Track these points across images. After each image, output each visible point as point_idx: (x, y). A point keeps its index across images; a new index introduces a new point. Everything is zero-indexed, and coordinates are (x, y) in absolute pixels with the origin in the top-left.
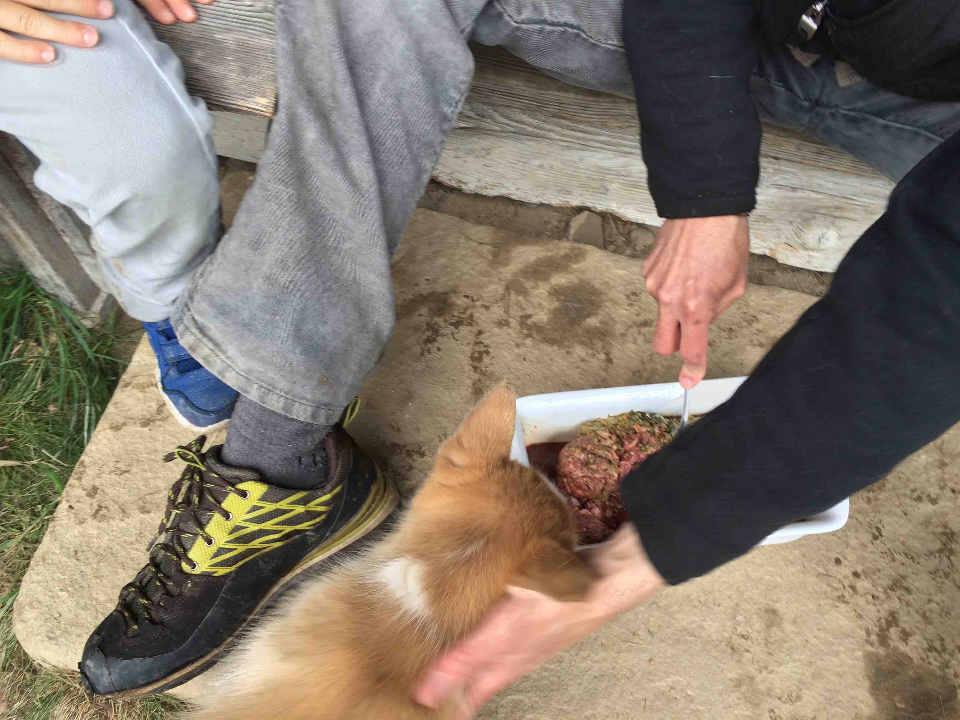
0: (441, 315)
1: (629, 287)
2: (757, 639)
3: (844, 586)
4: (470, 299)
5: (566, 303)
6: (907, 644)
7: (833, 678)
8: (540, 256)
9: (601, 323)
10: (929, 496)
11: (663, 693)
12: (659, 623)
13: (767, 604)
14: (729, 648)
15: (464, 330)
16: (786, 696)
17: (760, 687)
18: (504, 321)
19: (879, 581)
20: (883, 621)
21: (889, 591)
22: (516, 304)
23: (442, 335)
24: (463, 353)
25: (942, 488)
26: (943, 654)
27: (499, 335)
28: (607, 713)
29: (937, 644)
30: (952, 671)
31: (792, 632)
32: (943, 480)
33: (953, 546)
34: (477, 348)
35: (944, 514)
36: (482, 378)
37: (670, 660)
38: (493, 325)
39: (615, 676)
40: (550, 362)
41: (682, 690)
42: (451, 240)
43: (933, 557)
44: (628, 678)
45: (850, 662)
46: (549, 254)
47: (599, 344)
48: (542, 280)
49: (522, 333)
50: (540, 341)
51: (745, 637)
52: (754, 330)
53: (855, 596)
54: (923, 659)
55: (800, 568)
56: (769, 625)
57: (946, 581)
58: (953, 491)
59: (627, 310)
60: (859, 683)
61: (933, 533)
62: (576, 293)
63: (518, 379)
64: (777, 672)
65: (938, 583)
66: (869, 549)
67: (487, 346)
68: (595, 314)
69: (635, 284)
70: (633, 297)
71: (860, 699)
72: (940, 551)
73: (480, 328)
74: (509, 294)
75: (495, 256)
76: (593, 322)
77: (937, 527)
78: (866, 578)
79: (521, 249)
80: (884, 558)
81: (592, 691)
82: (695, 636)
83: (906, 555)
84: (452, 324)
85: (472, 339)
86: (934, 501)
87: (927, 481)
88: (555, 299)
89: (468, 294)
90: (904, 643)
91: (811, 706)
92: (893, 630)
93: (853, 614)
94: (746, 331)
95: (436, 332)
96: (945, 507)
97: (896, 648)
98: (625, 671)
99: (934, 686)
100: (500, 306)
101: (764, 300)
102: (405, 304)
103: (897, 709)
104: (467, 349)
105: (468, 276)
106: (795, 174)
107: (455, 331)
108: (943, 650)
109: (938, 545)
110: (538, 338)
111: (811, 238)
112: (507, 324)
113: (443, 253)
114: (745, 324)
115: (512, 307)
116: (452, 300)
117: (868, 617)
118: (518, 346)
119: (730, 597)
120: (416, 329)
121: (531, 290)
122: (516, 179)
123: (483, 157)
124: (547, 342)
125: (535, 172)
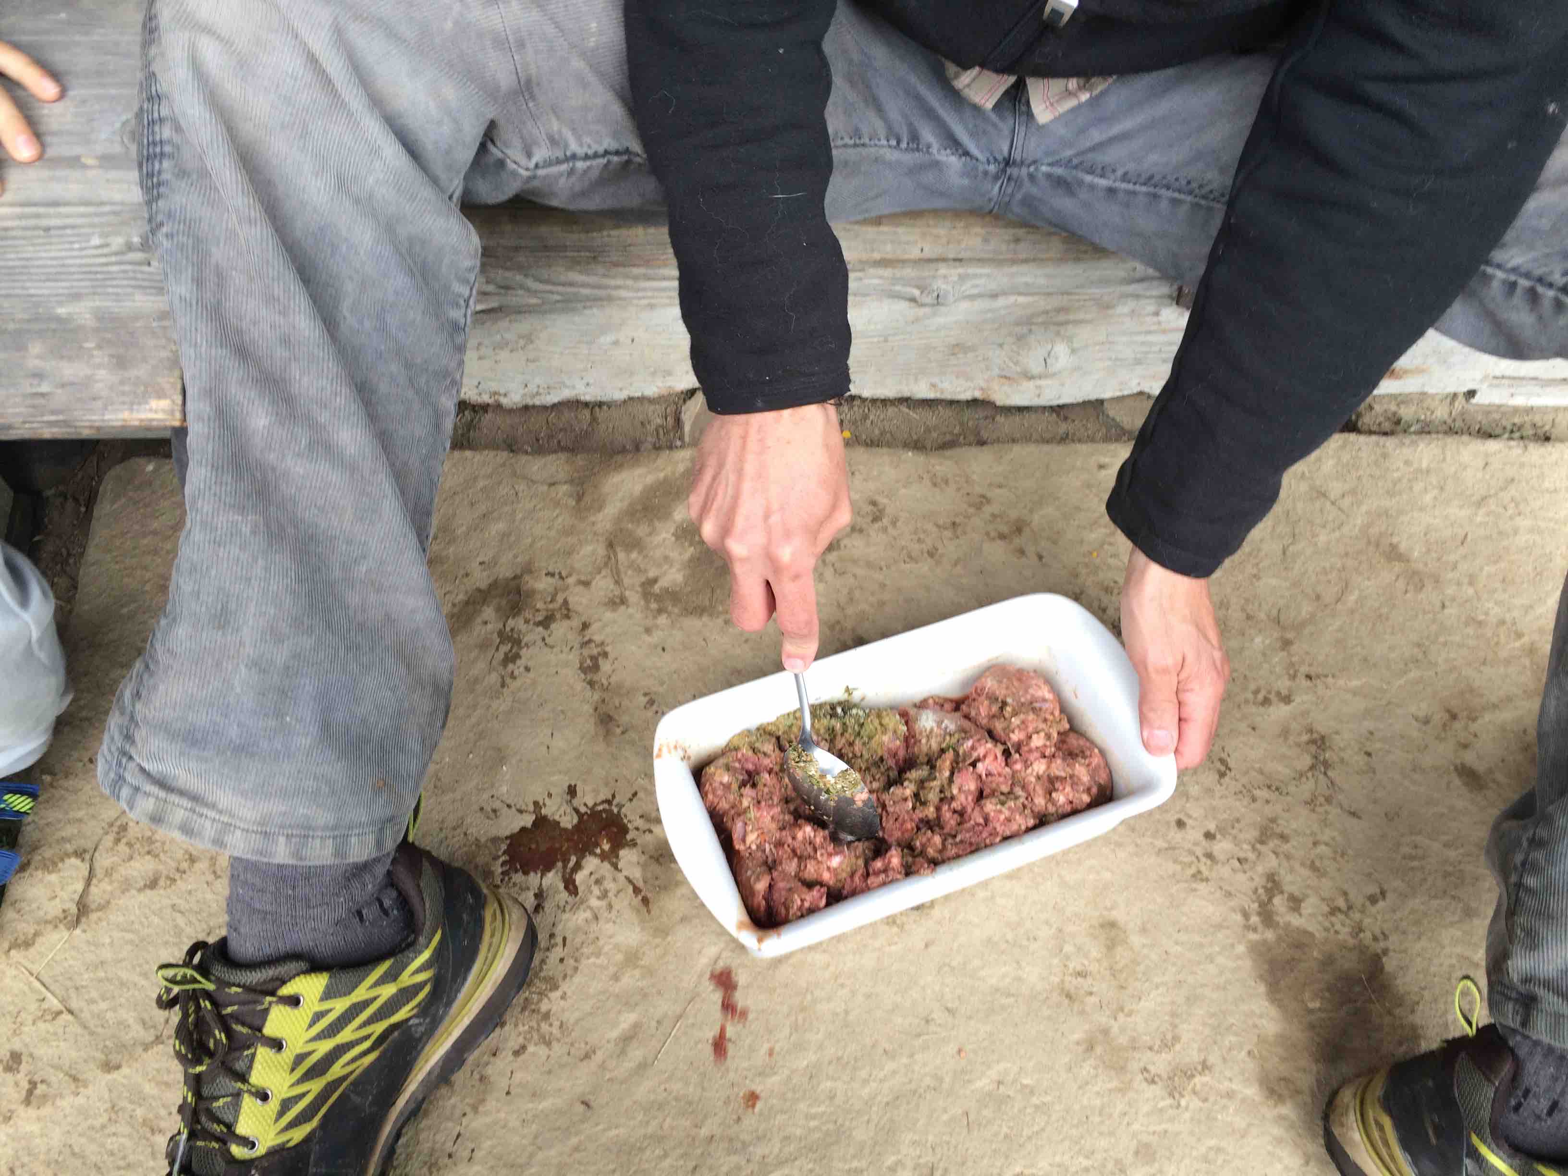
0: (518, 613)
2: (1099, 972)
3: (1197, 858)
4: (557, 577)
6: (1300, 915)
7: (1215, 996)
8: (649, 483)
10: (1278, 694)
11: (990, 1094)
12: (959, 991)
13: (1101, 916)
14: (1063, 997)
15: (560, 629)
16: (1158, 1042)
17: (1121, 1041)
18: (617, 597)
19: (1241, 836)
20: (1261, 891)
21: (1258, 846)
22: (629, 567)
23: (527, 645)
24: (566, 664)
25: (1293, 677)
26: (1351, 913)
27: (615, 622)
29: (1341, 903)
30: (1368, 934)
31: (1144, 946)
32: (1292, 664)
33: (1328, 756)
34: (586, 652)
35: (1305, 714)
36: (605, 695)
37: (986, 1043)
38: (603, 609)
39: (915, 1092)
40: (703, 643)
41: (1015, 1081)
42: (504, 490)
43: (1304, 779)
44: (935, 1089)
45: (1231, 964)
46: (662, 475)
48: (659, 519)
49: (648, 608)
50: (681, 615)
51: (1082, 975)
52: (986, 516)
53: (1215, 867)
54: (1326, 930)
55: (1131, 849)
56: (1111, 946)
57: (1330, 808)
58: (1309, 677)
60: (1251, 991)
61: (1298, 745)
63: (662, 683)
64: (1138, 1011)
65: (1319, 814)
66: (1218, 795)
67: (602, 643)
71: (1258, 1011)
72: (1312, 768)
73: (583, 619)
74: (616, 555)
75: (579, 498)
77: (1300, 734)
78: (1224, 836)
79: (616, 478)
80: (1240, 800)
81: (887, 1127)
82: (1013, 995)
83: (1269, 787)
84: (539, 624)
85: (574, 639)
86: (1287, 699)
87: (1271, 672)
88: (687, 544)
89: (551, 569)
90: (1296, 914)
91: (1195, 1046)
92: (1277, 901)
93: (1218, 894)
94: (977, 521)
95: (517, 642)
96: (1303, 702)
97: (1288, 924)
98: (928, 1081)
99: (1349, 963)
100: (605, 577)
101: (991, 467)
102: (456, 610)
103: (1311, 1011)
104: (571, 657)
105: (543, 542)
106: (988, 276)
107: (546, 633)
108: (1350, 908)
109: (1307, 761)
110: (676, 610)
111: (1033, 361)
112: (623, 601)
113: (495, 514)
114: (971, 510)
115: (626, 573)
116: (529, 585)
117: (1240, 892)
118: (648, 631)
119: (1047, 922)
120: (483, 646)
121: (648, 539)
122: (583, 370)
123: (522, 348)
124: (691, 613)
125: (610, 353)
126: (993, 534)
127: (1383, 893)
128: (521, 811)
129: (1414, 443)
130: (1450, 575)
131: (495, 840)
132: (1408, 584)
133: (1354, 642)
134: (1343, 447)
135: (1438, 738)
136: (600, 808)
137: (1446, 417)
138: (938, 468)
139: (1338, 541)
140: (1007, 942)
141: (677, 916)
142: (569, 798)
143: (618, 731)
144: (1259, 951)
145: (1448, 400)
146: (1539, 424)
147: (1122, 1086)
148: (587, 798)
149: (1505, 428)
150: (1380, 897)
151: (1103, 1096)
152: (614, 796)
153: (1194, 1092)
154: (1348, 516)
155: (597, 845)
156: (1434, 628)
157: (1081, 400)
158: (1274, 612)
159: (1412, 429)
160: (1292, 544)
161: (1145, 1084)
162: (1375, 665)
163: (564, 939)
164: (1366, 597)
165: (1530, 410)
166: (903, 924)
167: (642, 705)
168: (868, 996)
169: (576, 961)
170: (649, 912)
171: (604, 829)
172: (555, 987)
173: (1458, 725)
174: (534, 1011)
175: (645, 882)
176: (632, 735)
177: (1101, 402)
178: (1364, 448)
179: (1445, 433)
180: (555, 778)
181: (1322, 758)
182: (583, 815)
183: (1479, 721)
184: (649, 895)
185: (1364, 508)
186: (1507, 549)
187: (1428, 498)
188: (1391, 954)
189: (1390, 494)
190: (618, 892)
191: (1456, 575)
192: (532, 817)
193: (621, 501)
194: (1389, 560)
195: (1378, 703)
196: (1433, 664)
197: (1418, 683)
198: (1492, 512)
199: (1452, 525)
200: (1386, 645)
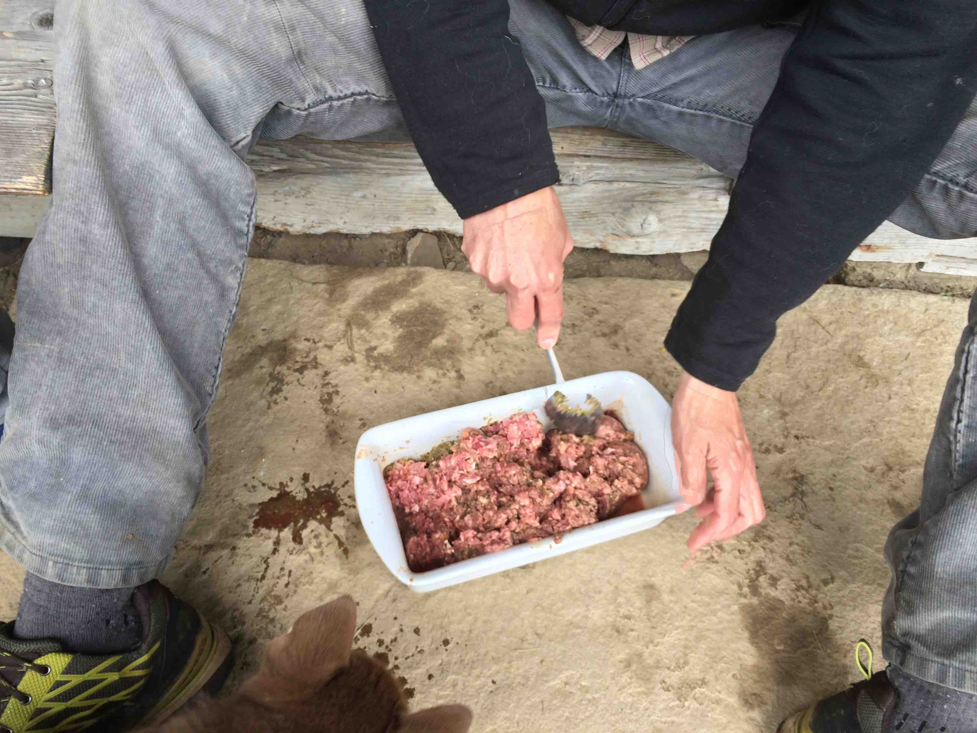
0: (284, 363)
1: (470, 301)
2: (639, 616)
4: (312, 341)
5: (411, 328)
6: (776, 589)
7: (714, 637)
8: (378, 286)
9: (448, 341)
10: (776, 446)
11: (559, 690)
12: (545, 623)
13: (644, 580)
14: (614, 631)
15: (310, 375)
16: (674, 664)
17: (649, 661)
18: (349, 357)
20: (752, 572)
21: (753, 543)
22: (359, 338)
23: (288, 384)
24: (312, 397)
25: (786, 437)
26: (810, 590)
27: (346, 372)
28: (508, 725)
29: (804, 583)
30: (820, 604)
31: (671, 601)
32: (786, 428)
33: (804, 488)
34: (325, 390)
35: (792, 460)
36: (335, 418)
37: (560, 657)
38: (339, 363)
39: (509, 686)
40: (402, 390)
41: (577, 683)
42: (284, 285)
43: (787, 502)
44: (523, 685)
45: (727, 617)
46: (386, 282)
47: (448, 363)
48: (382, 310)
49: (368, 365)
50: (389, 371)
51: (628, 617)
52: (595, 321)
53: (723, 555)
54: (793, 600)
55: (669, 539)
56: (649, 601)
57: (802, 522)
58: (797, 437)
59: (470, 324)
60: (738, 636)
61: (785, 480)
62: (418, 316)
63: (372, 413)
64: (663, 643)
65: (795, 525)
67: (336, 386)
68: (440, 334)
69: (475, 297)
70: (475, 311)
71: (742, 650)
72: (793, 495)
73: (325, 369)
74: (351, 330)
75: (331, 293)
76: (439, 342)
77: (787, 473)
79: (357, 282)
81: (490, 707)
82: (581, 628)
84: (296, 370)
85: (318, 381)
86: (781, 450)
87: (772, 432)
88: (398, 326)
89: (308, 337)
90: (773, 588)
91: (699, 668)
92: (762, 579)
93: (723, 572)
94: (588, 324)
95: (281, 381)
96: (792, 453)
97: (768, 594)
98: (519, 679)
99: (807, 622)
100: (343, 344)
101: (601, 291)
102: (244, 358)
103: (777, 652)
104: (315, 393)
105: (306, 319)
106: (607, 168)
107: (300, 376)
108: (810, 587)
109: (791, 490)
110: (387, 368)
111: (634, 225)
112: (353, 360)
113: (276, 300)
114: (586, 317)
115: (356, 342)
116: (293, 346)
117: (738, 571)
118: (367, 379)
119: (609, 582)
120: (259, 382)
121: (373, 322)
122: (342, 213)
123: (303, 196)
124: (396, 370)
125: (360, 203)
126: (598, 333)
127: (833, 579)
128: (271, 488)
129: (880, 293)
130: (896, 379)
131: (252, 506)
132: (868, 382)
133: (829, 417)
134: (833, 293)
135: (879, 482)
136: (323, 489)
137: (903, 278)
139: (825, 351)
140: (581, 593)
141: (366, 562)
142: (303, 482)
143: (341, 441)
144: (747, 610)
145: (906, 268)
146: (965, 288)
147: (647, 691)
148: (315, 483)
149: (942, 289)
150: (830, 580)
151: (634, 696)
152: (333, 482)
153: (695, 699)
154: (832, 336)
155: (318, 513)
156: (882, 411)
157: (665, 253)
158: (778, 394)
159: (881, 285)
160: (794, 352)
161: (662, 691)
162: (840, 432)
163: (290, 572)
164: (839, 389)
165: (959, 278)
166: (514, 577)
167: (359, 426)
168: (485, 622)
169: (296, 586)
170: (347, 558)
171: (323, 503)
172: (280, 602)
173: (892, 474)
174: (264, 617)
175: (347, 539)
176: (349, 445)
177: (678, 256)
178: (847, 294)
179: (903, 289)
180: (297, 469)
181: (800, 489)
182: (311, 493)
183: (907, 473)
184: (348, 547)
185: (843, 332)
186: (935, 364)
187: (886, 329)
188: (835, 618)
189: (861, 324)
190: (329, 544)
191: (900, 378)
192: (279, 492)
193: (358, 296)
194: (857, 366)
195: (840, 456)
196: (880, 434)
197: (868, 445)
198: (928, 340)
199: (900, 347)
200: (850, 420)
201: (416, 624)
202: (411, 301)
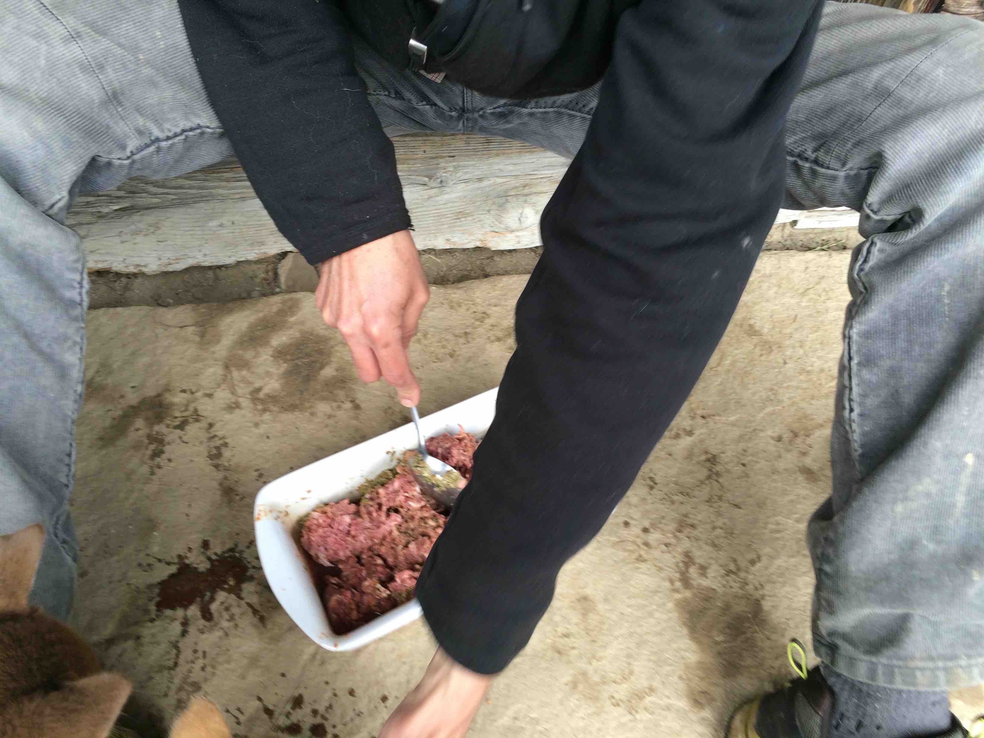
0: (161, 421)
2: (578, 632)
3: (638, 546)
4: (189, 392)
5: (295, 362)
6: (707, 577)
7: (655, 639)
8: (253, 320)
9: (337, 370)
10: (685, 430)
11: (508, 728)
13: (577, 593)
14: (556, 653)
15: (193, 429)
16: (619, 677)
17: (595, 679)
18: (234, 403)
19: (666, 528)
20: (681, 565)
21: (678, 534)
22: (242, 381)
23: (169, 444)
24: (198, 454)
25: (693, 418)
26: (739, 574)
27: (232, 421)
29: (732, 567)
30: (751, 586)
31: (607, 611)
32: (693, 410)
33: (718, 468)
34: (212, 444)
35: (702, 441)
36: (227, 474)
38: (223, 412)
40: (296, 430)
41: (526, 716)
42: (148, 334)
43: (704, 486)
45: (665, 617)
46: (261, 315)
47: (341, 394)
48: (261, 345)
49: (256, 409)
50: (279, 412)
51: (566, 636)
52: (487, 326)
53: (650, 552)
56: (584, 615)
57: (721, 503)
58: (703, 417)
60: (678, 634)
61: (698, 463)
62: (301, 347)
63: (268, 461)
64: (605, 657)
65: (715, 508)
66: (650, 501)
67: (223, 438)
68: (328, 363)
71: (683, 648)
72: (709, 477)
73: (209, 420)
74: (230, 372)
75: (203, 335)
76: (328, 372)
77: (699, 456)
78: (655, 530)
79: (228, 319)
80: (664, 504)
83: (682, 493)
84: (176, 427)
85: (203, 435)
86: (690, 433)
88: (282, 362)
89: (184, 388)
90: (704, 579)
91: (644, 676)
92: (692, 570)
93: (654, 569)
94: (481, 330)
95: (161, 442)
96: (701, 434)
97: (699, 585)
99: (741, 607)
100: (224, 389)
101: (488, 293)
102: (115, 423)
103: (718, 644)
104: (201, 449)
105: (178, 368)
107: (182, 433)
109: (705, 472)
110: (275, 409)
111: (511, 220)
112: (237, 406)
113: (142, 352)
114: (478, 323)
115: (238, 386)
116: (168, 400)
117: (667, 566)
118: (256, 425)
120: (137, 447)
121: (253, 360)
122: (200, 246)
123: (153, 233)
124: (286, 410)
125: (218, 232)
126: (493, 338)
127: (759, 558)
128: (168, 564)
130: (787, 343)
131: (150, 587)
132: (762, 350)
133: (731, 391)
135: (787, 450)
136: (226, 555)
137: (780, 238)
138: (453, 296)
141: (283, 629)
142: (203, 550)
143: (238, 498)
144: (682, 606)
145: (781, 228)
146: (838, 239)
147: (597, 710)
148: (217, 549)
149: (817, 243)
150: (756, 560)
151: (585, 719)
152: (236, 545)
153: (645, 708)
155: (225, 582)
156: (780, 377)
161: (612, 708)
162: (744, 406)
163: (205, 652)
165: (832, 231)
167: (254, 478)
169: (214, 667)
170: (264, 626)
171: (229, 571)
173: (799, 441)
175: (260, 605)
176: (247, 500)
179: (781, 250)
180: (194, 537)
182: (214, 561)
183: (812, 437)
184: (263, 614)
186: (822, 322)
187: (771, 293)
188: (766, 598)
190: (242, 615)
191: (791, 341)
192: (177, 566)
193: (233, 335)
194: (750, 335)
195: (747, 430)
196: (780, 401)
197: (772, 414)
198: (811, 299)
199: (787, 310)
200: (750, 391)
201: (349, 685)
202: (291, 332)
